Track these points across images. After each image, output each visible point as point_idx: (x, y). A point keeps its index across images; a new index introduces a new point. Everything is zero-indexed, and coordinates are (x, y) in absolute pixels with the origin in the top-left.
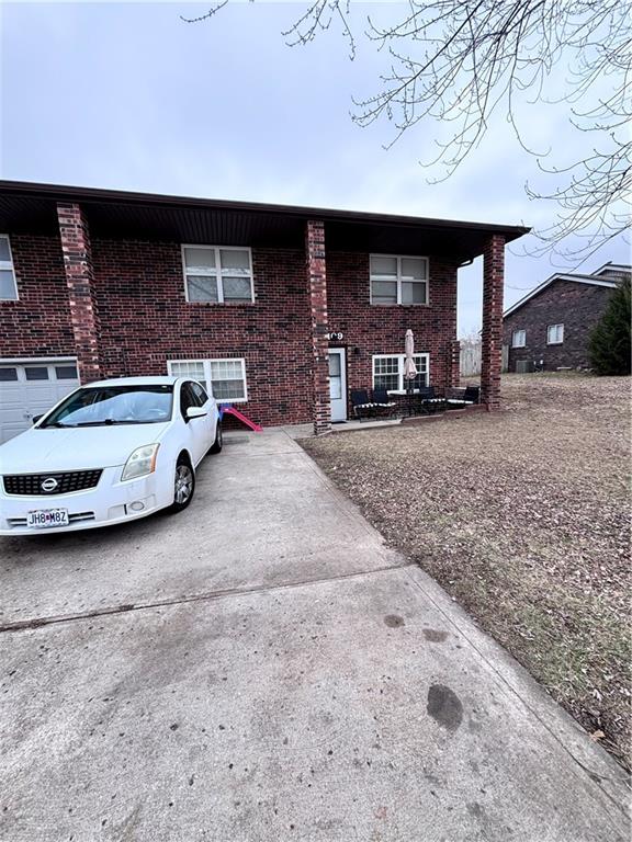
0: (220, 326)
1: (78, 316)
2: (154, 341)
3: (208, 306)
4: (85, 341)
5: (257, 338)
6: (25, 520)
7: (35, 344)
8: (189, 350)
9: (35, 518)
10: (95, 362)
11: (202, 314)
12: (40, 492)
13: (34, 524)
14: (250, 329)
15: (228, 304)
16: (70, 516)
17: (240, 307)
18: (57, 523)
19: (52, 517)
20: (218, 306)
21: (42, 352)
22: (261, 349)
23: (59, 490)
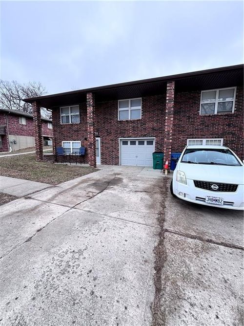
0: (213, 124)
1: (168, 122)
2: (183, 131)
3: (210, 116)
4: (169, 131)
5: (231, 129)
6: (205, 199)
7: (144, 133)
8: (197, 135)
9: (209, 199)
10: (171, 139)
11: (206, 119)
12: (210, 189)
13: (208, 202)
14: (229, 125)
15: (219, 114)
16: (224, 202)
17: (226, 115)
18: (218, 203)
19: (216, 200)
20: (215, 115)
21: (145, 136)
22: (233, 134)
23: (219, 190)
